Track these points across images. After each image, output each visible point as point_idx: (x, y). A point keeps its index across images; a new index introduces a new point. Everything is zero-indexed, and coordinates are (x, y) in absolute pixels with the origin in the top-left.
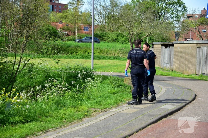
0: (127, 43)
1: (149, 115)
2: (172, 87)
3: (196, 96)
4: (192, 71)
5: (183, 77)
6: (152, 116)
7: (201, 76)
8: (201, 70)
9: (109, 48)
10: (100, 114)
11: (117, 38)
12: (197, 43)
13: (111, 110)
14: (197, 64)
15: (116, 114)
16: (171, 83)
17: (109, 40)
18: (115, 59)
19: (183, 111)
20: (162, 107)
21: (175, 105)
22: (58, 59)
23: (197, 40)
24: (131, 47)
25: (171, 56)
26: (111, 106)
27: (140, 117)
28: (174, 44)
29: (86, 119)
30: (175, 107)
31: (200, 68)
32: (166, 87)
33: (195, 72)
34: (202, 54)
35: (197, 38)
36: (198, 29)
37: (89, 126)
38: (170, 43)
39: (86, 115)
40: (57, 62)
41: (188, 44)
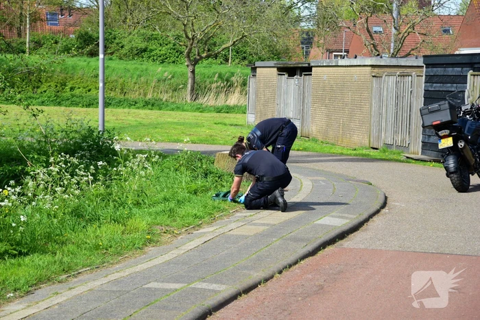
0: (174, 62)
1: (296, 240)
2: (324, 178)
3: (386, 198)
4: (359, 139)
5: (342, 154)
6: (302, 240)
7: (384, 151)
8: (383, 135)
9: (128, 75)
10: (179, 238)
11: (147, 48)
12: (372, 66)
13: (201, 231)
14: (372, 120)
15: (218, 238)
16: (317, 168)
17: (123, 51)
18: (150, 106)
19: (366, 230)
20: (319, 222)
21: (347, 218)
22: (39, 108)
23: (365, 55)
24: (190, 74)
25: (303, 98)
26: (198, 222)
27: (278, 243)
28: (312, 67)
29: (150, 249)
30: (348, 221)
31: (380, 131)
32: (311, 178)
33: (368, 140)
34: (385, 93)
35: (364, 51)
36: (366, 26)
37: (168, 263)
38: (300, 65)
39: (150, 241)
40: (34, 115)
41: (349, 68)
